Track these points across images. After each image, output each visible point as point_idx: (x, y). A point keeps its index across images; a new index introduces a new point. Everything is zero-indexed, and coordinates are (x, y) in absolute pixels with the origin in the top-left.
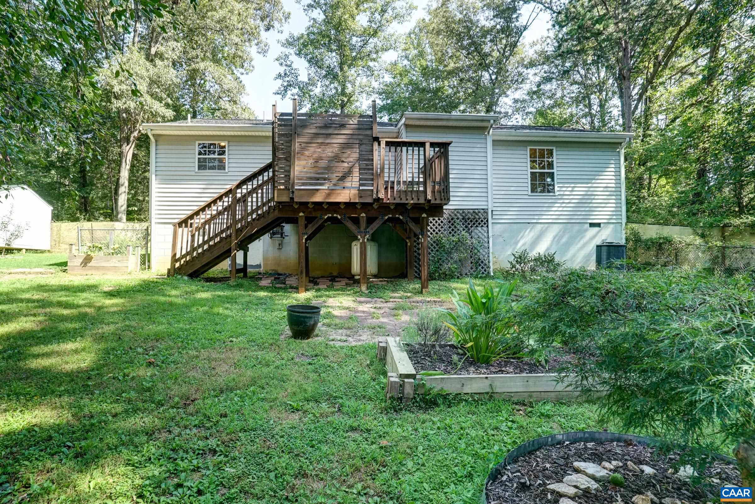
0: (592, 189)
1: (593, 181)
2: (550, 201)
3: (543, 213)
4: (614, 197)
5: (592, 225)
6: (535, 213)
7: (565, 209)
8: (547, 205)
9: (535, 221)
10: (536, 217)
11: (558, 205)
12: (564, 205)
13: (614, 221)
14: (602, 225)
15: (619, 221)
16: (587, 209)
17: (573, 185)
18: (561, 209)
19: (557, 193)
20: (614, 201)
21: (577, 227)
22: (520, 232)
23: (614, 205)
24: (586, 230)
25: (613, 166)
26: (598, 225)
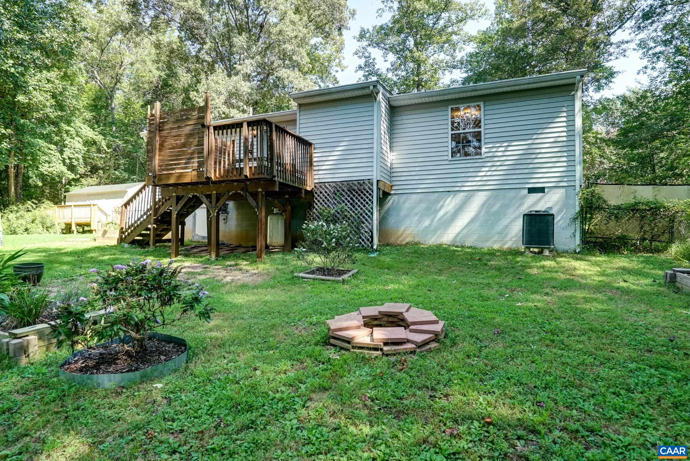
0: (533, 146)
1: (535, 137)
2: (476, 165)
3: (465, 179)
4: (565, 154)
5: (532, 190)
6: (458, 180)
7: (495, 173)
8: (471, 170)
9: (457, 189)
10: (459, 184)
11: (487, 169)
12: (494, 168)
13: (565, 184)
14: (546, 190)
15: (572, 184)
16: (526, 171)
17: (506, 144)
18: (489, 173)
19: (483, 156)
20: (565, 159)
21: (512, 193)
22: (439, 202)
23: (565, 164)
24: (525, 197)
25: (565, 114)
26: (542, 190)
